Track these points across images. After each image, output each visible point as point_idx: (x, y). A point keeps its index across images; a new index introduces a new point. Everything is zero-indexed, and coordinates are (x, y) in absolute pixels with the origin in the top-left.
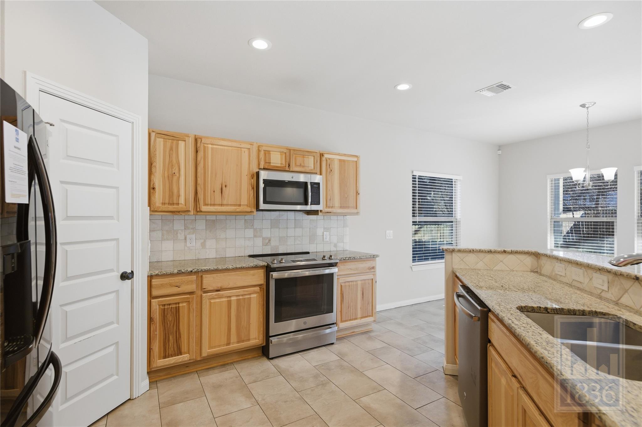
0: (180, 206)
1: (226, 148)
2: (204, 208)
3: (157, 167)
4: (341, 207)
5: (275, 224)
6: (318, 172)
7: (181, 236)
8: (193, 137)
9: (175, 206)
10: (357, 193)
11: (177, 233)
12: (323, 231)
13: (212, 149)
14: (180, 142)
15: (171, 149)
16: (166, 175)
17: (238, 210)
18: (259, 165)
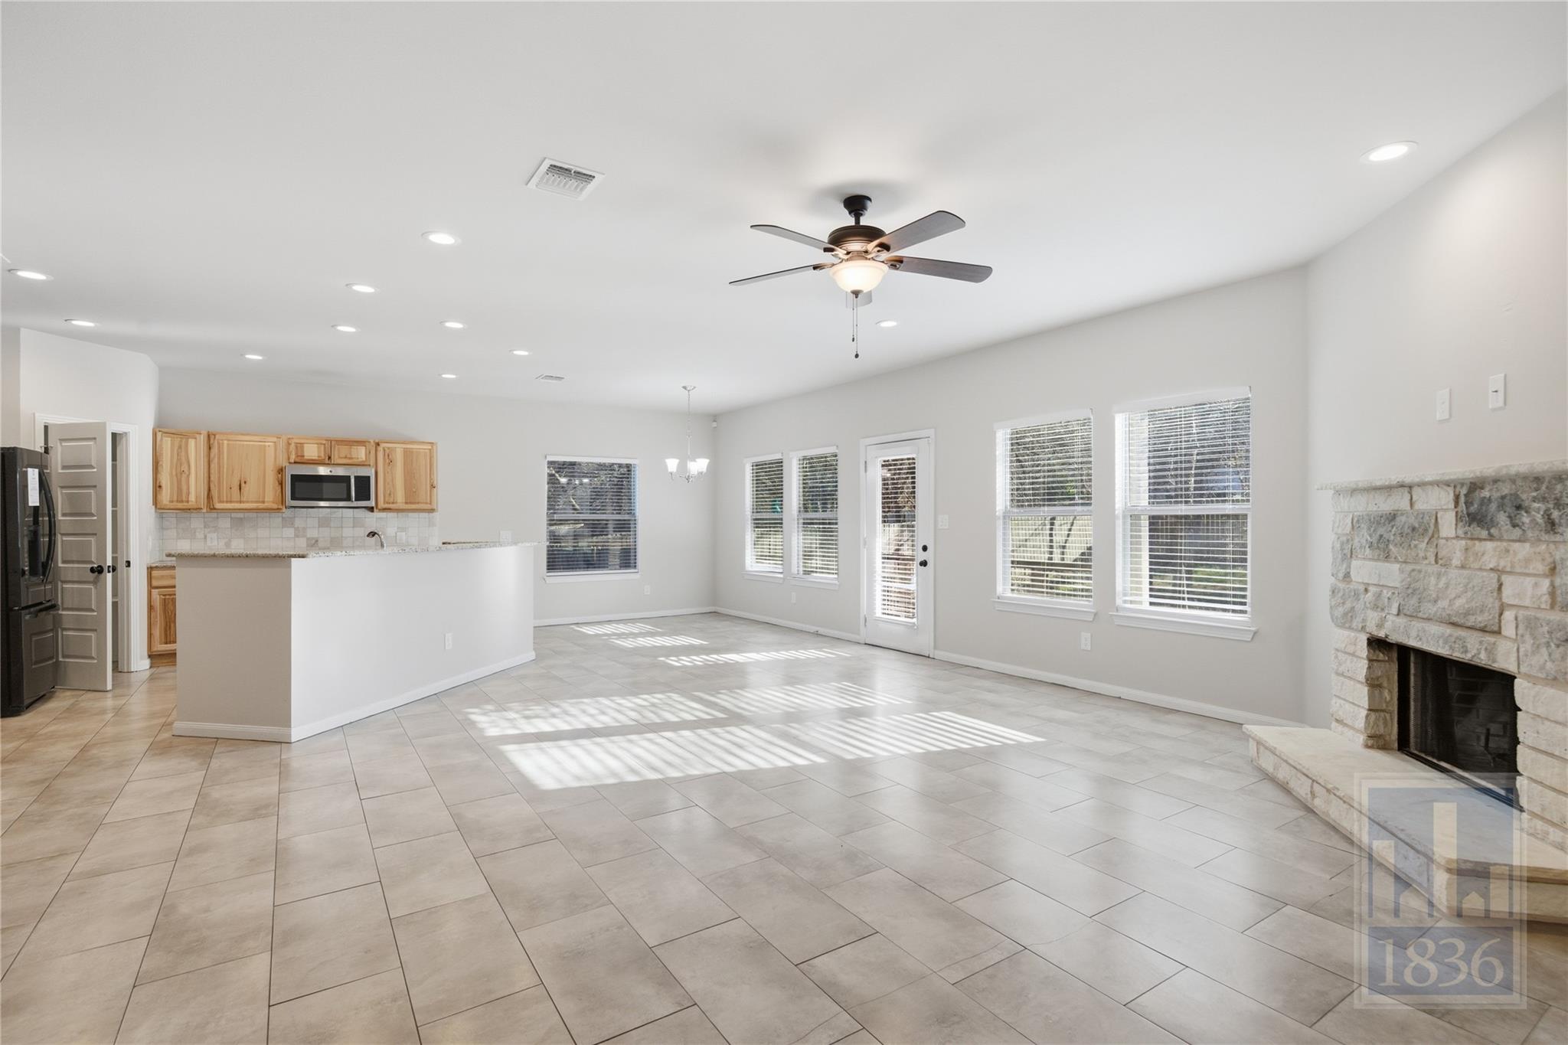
0: (190, 503)
1: (245, 443)
2: (218, 506)
3: (164, 465)
4: (406, 503)
5: (324, 523)
6: (372, 462)
7: (200, 535)
8: (205, 433)
9: (185, 504)
10: (433, 487)
11: (195, 532)
12: (396, 530)
13: (228, 444)
14: (190, 440)
15: (180, 447)
16: (174, 473)
17: (261, 507)
18: (289, 459)
